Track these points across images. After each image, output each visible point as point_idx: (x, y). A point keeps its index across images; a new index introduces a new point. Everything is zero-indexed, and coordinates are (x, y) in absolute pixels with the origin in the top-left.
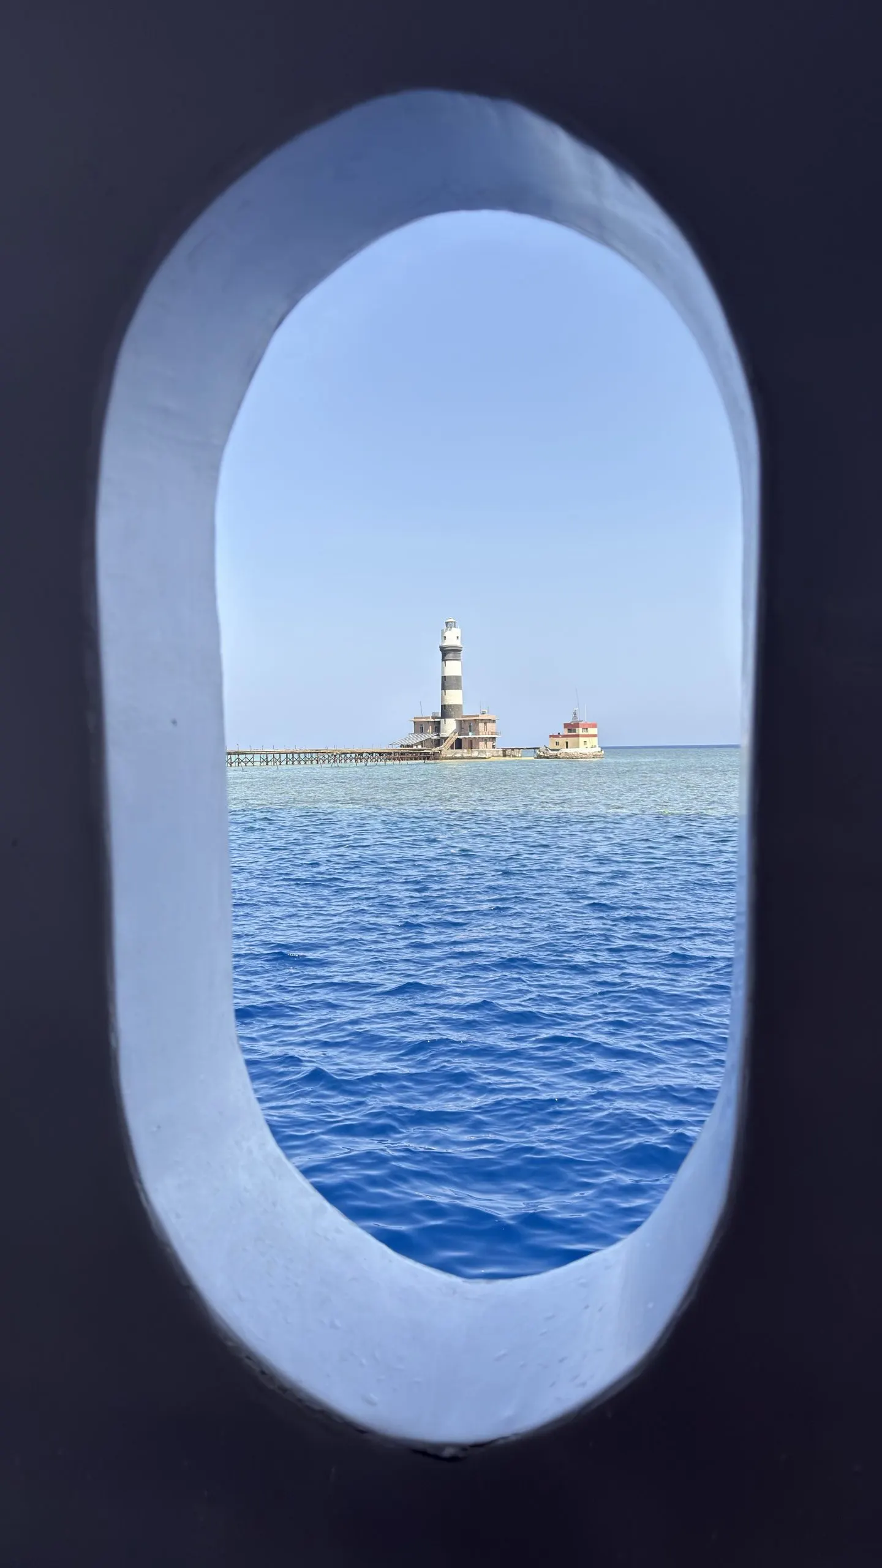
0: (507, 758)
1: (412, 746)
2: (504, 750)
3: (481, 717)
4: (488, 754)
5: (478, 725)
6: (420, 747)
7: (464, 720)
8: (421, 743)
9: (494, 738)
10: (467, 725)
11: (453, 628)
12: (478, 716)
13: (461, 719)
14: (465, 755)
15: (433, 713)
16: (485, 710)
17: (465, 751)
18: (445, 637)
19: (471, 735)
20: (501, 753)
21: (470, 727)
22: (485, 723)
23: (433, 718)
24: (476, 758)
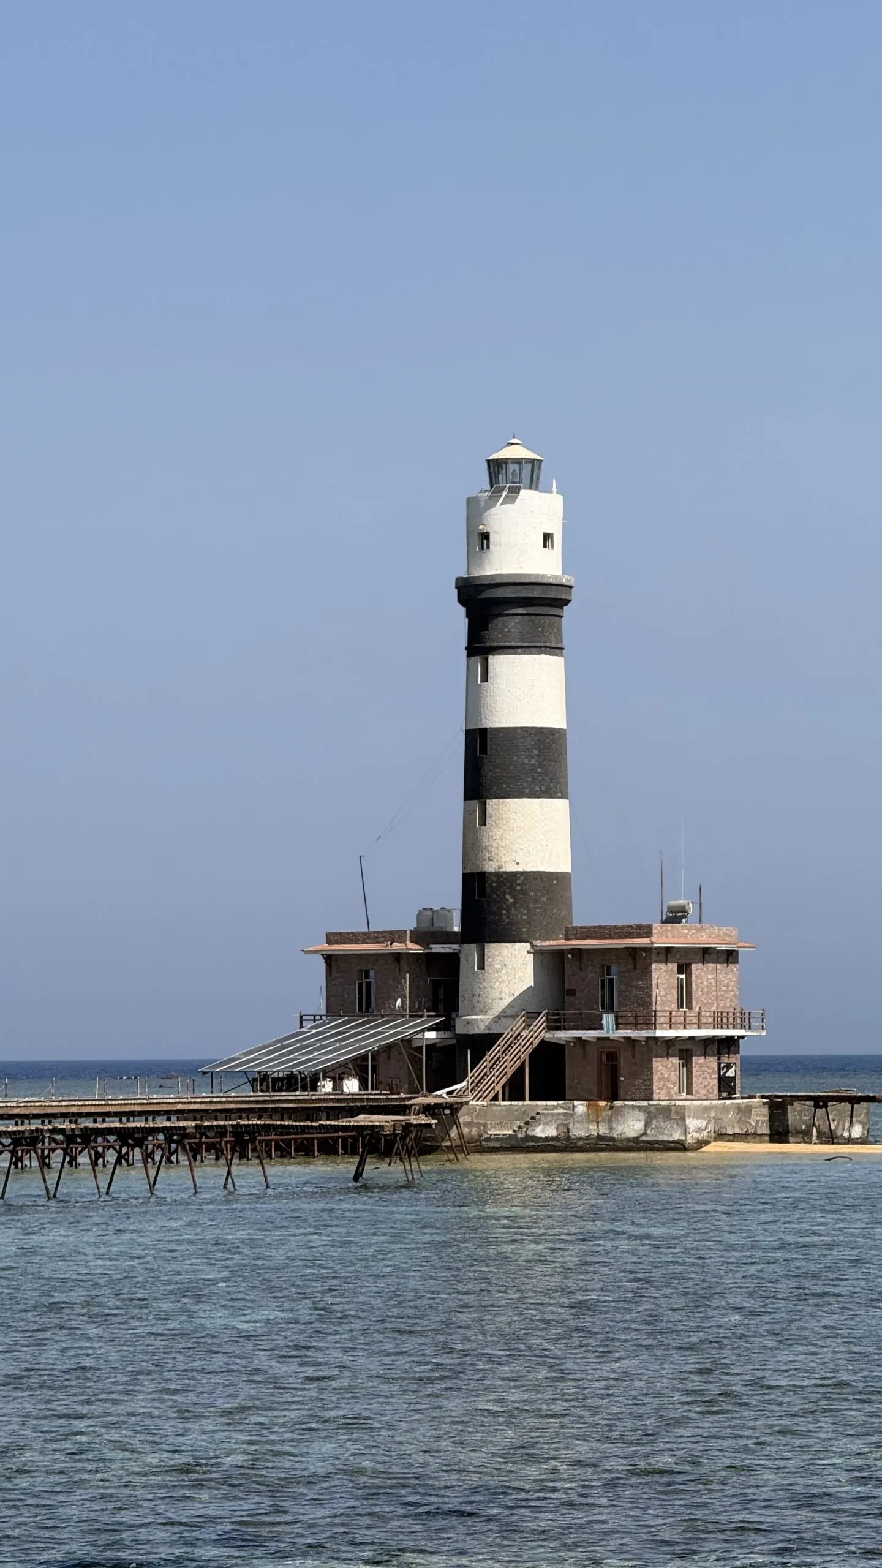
0: (792, 1148)
1: (311, 1082)
2: (777, 1107)
3: (663, 937)
4: (695, 1127)
5: (647, 973)
6: (352, 1086)
7: (578, 953)
8: (359, 1067)
9: (728, 1045)
10: (592, 975)
11: (524, 493)
12: (646, 931)
13: (562, 943)
14: (579, 1131)
15: (420, 915)
16: (681, 902)
17: (581, 1107)
18: (486, 536)
19: (609, 1029)
20: (760, 1118)
21: (608, 985)
22: (683, 968)
23: (418, 936)
24: (636, 1145)
